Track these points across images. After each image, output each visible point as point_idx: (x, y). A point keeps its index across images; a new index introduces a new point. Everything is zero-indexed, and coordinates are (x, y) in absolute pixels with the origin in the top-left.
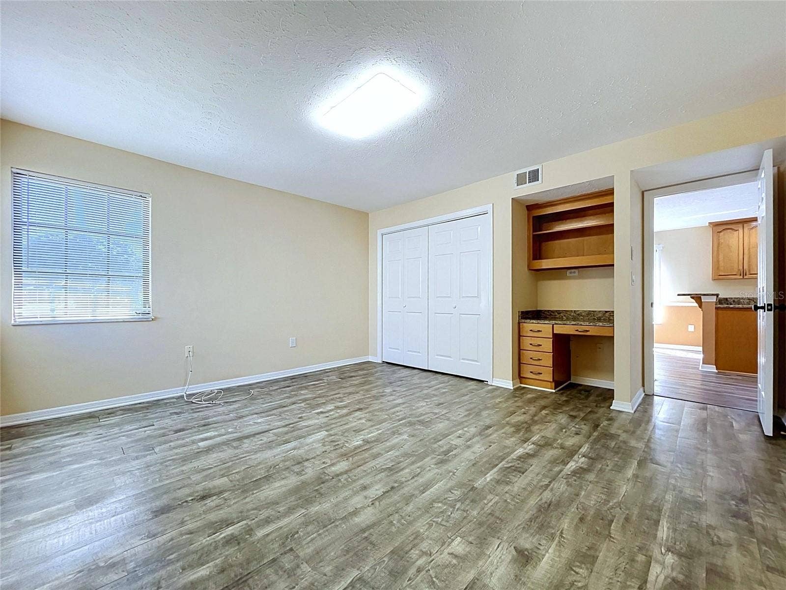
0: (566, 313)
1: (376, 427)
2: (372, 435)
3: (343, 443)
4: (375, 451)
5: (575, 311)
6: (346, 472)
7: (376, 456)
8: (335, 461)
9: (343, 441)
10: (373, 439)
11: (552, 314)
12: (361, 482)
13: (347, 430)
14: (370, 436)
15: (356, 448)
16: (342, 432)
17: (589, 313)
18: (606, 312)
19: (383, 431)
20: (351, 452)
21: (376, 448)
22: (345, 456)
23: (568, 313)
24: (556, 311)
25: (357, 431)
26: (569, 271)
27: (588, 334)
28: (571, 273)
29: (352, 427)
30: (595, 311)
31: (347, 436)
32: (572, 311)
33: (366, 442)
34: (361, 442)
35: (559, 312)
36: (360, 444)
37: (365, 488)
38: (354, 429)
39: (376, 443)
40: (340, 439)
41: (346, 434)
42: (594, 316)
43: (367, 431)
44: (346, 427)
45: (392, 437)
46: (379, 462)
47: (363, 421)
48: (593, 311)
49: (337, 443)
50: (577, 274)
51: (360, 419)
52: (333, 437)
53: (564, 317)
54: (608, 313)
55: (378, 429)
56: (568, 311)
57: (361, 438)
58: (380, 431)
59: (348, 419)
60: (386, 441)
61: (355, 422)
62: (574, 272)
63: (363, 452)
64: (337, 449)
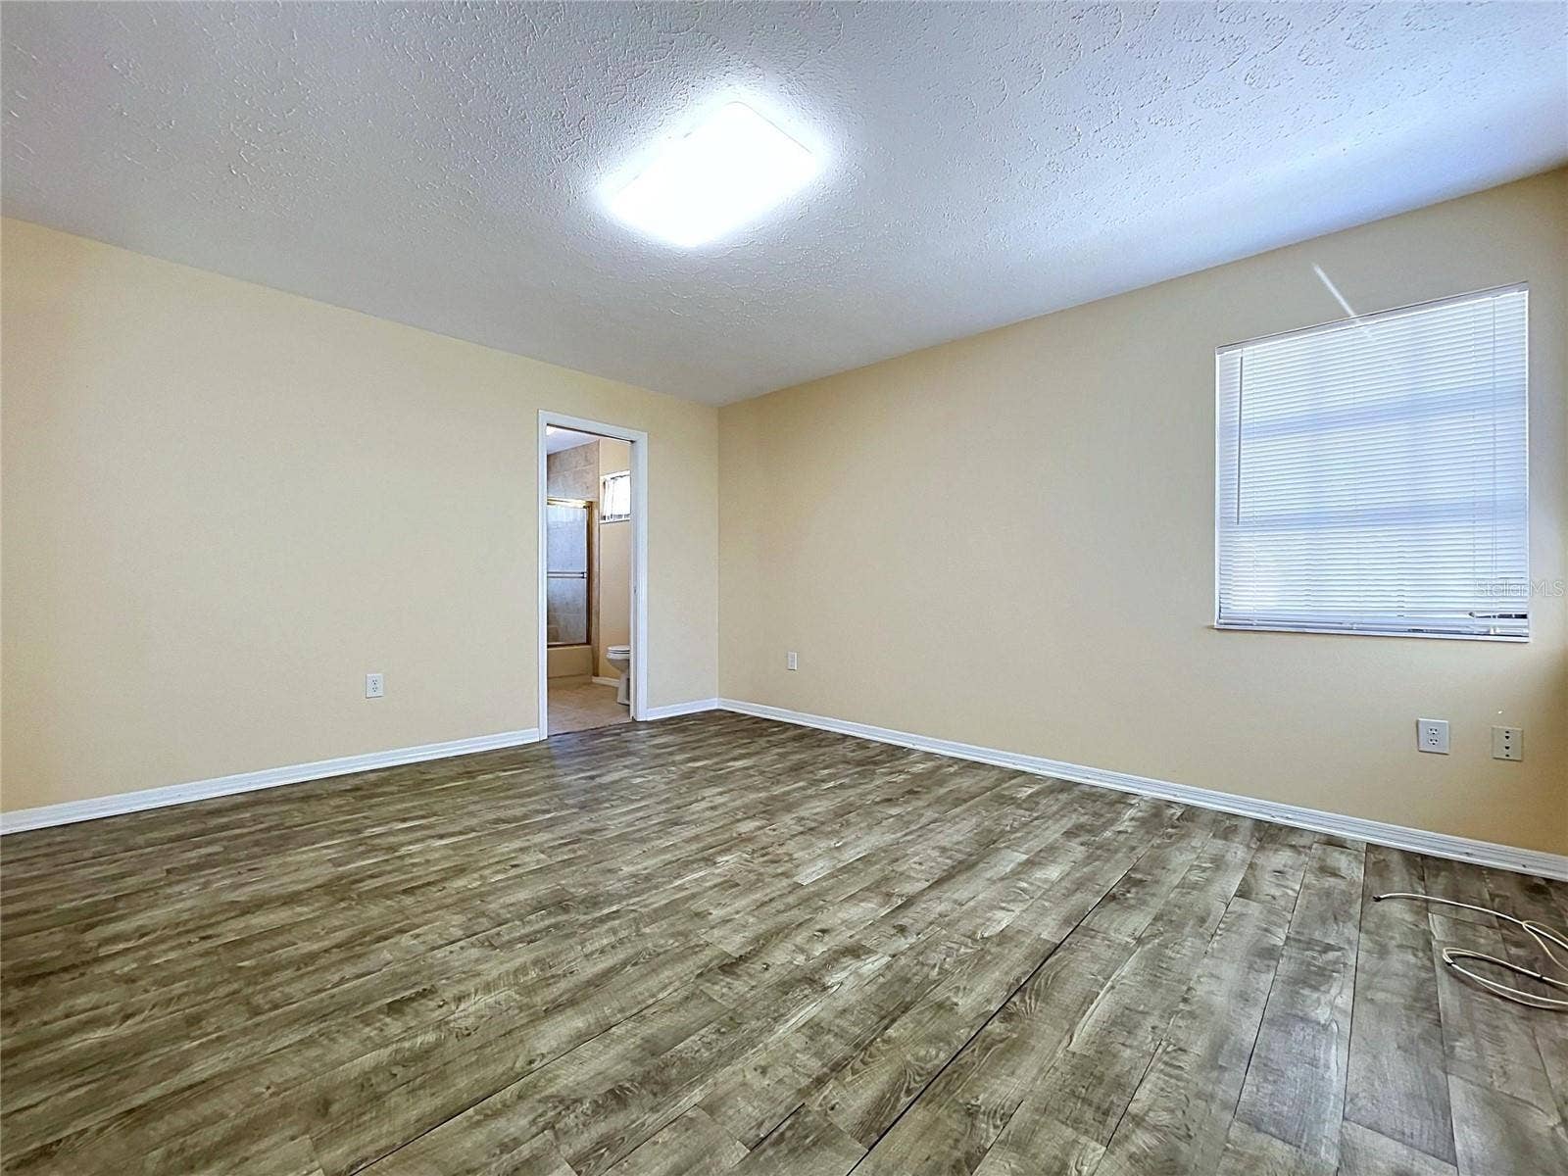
1: (684, 893)
2: (696, 876)
3: (753, 858)
4: (694, 846)
6: (739, 821)
7: (697, 838)
8: (759, 833)
9: (756, 862)
10: (695, 866)
12: (717, 813)
13: (751, 887)
14: (702, 874)
15: (727, 851)
16: (763, 881)
19: (671, 882)
20: (735, 845)
21: (692, 851)
22: (744, 839)
25: (729, 884)
29: (742, 894)
31: (750, 872)
33: (710, 861)
34: (719, 859)
36: (722, 856)
37: (712, 808)
38: (737, 889)
39: (690, 858)
40: (764, 867)
41: (752, 877)
43: (708, 884)
44: (758, 896)
45: (655, 870)
46: (690, 832)
47: (717, 913)
49: (765, 858)
51: (726, 921)
52: (779, 871)
55: (681, 888)
57: (719, 867)
58: (678, 882)
59: (761, 921)
60: (670, 863)
61: (737, 913)
63: (715, 844)
64: (763, 848)
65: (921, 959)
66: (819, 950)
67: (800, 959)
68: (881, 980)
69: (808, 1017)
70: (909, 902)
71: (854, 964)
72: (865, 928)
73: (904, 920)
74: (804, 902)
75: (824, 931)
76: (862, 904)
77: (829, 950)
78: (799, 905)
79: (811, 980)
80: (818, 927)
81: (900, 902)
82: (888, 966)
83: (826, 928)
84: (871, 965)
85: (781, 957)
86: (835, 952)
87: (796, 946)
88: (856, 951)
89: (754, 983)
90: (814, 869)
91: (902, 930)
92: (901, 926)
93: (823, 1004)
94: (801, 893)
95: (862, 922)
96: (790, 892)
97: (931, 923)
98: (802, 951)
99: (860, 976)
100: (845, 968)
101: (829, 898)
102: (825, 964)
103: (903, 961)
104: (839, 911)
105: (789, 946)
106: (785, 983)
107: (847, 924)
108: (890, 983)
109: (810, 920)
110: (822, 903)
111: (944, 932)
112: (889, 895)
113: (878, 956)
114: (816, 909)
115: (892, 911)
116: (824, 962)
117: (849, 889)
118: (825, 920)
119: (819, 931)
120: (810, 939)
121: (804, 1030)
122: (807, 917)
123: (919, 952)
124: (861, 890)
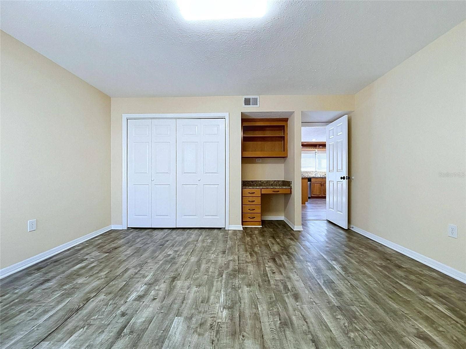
0: (256, 182)
5: (260, 181)
11: (249, 183)
17: (267, 182)
18: (275, 181)
23: (257, 182)
24: (251, 181)
26: (257, 159)
27: (279, 193)
28: (258, 160)
30: (270, 181)
32: (259, 181)
35: (252, 182)
42: (269, 183)
48: (269, 181)
50: (261, 161)
53: (255, 184)
54: (276, 182)
56: (257, 181)
62: (260, 160)
65: (115, 305)
66: (153, 293)
67: (157, 288)
68: (129, 293)
69: (147, 278)
70: (119, 334)
71: (139, 293)
72: (139, 308)
73: (123, 320)
74: (170, 308)
75: (154, 299)
76: (144, 319)
77: (150, 294)
78: (171, 306)
79: (150, 285)
80: (157, 300)
81: (125, 331)
82: (127, 298)
83: (155, 301)
84: (134, 295)
85: (163, 286)
86: (147, 295)
87: (161, 290)
88: (140, 298)
89: (165, 278)
90: (179, 330)
91: (123, 314)
92: (124, 316)
93: (144, 281)
94: (174, 311)
95: (141, 310)
96: (179, 310)
97: (109, 324)
98: (158, 290)
99: (136, 291)
100: (142, 291)
101: (160, 315)
102: (148, 290)
103: (122, 302)
104: (153, 310)
105: (163, 290)
106: (157, 281)
107: (147, 306)
108: (126, 293)
109: (162, 302)
110: (162, 311)
111: (103, 323)
112: (132, 332)
113: (131, 300)
114: (163, 307)
115: (128, 323)
116: (149, 290)
117: (154, 325)
118: (156, 304)
119: (156, 298)
120: (157, 294)
121: (147, 276)
122: (164, 302)
123: (116, 307)
124: (147, 329)
